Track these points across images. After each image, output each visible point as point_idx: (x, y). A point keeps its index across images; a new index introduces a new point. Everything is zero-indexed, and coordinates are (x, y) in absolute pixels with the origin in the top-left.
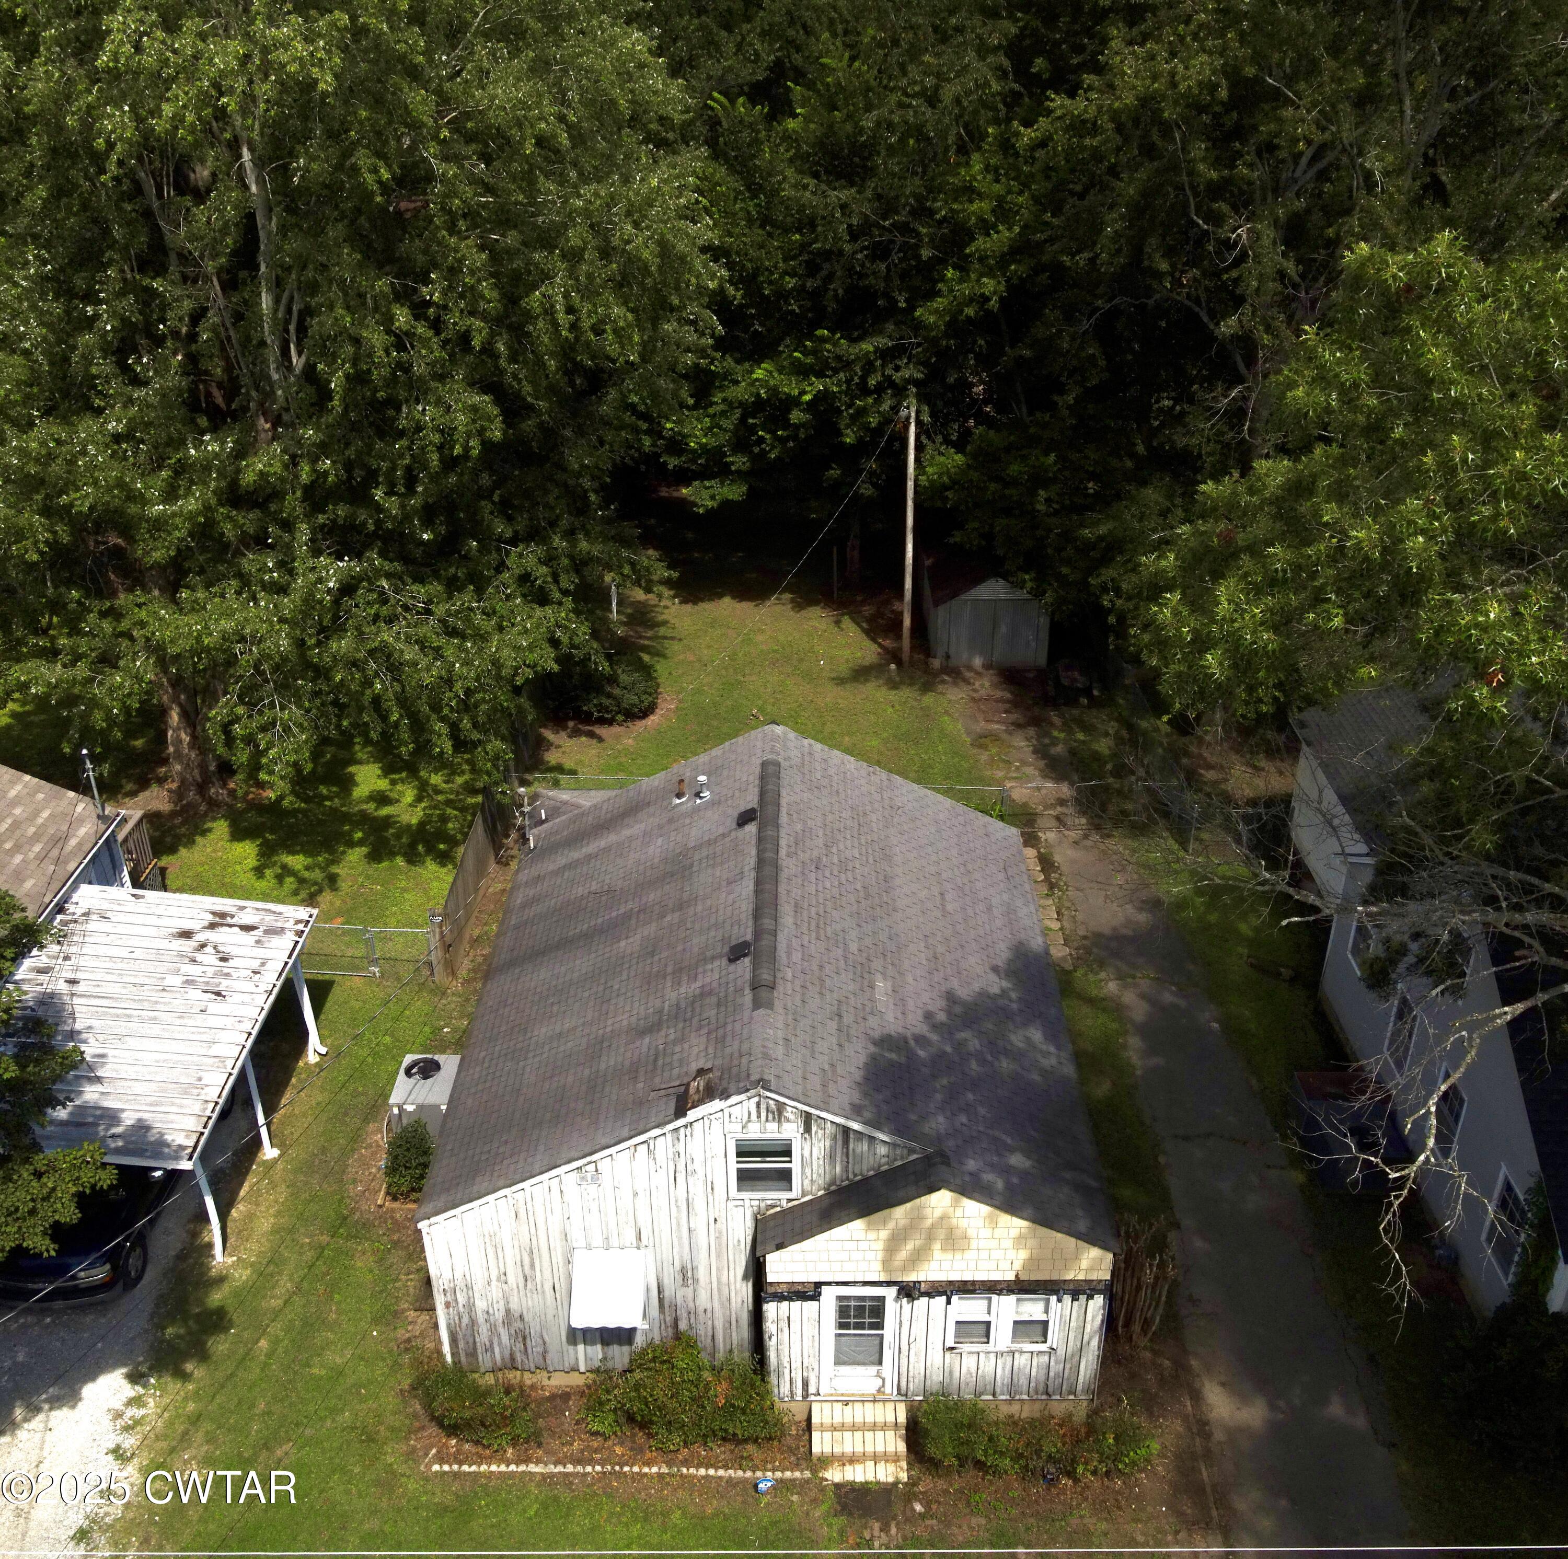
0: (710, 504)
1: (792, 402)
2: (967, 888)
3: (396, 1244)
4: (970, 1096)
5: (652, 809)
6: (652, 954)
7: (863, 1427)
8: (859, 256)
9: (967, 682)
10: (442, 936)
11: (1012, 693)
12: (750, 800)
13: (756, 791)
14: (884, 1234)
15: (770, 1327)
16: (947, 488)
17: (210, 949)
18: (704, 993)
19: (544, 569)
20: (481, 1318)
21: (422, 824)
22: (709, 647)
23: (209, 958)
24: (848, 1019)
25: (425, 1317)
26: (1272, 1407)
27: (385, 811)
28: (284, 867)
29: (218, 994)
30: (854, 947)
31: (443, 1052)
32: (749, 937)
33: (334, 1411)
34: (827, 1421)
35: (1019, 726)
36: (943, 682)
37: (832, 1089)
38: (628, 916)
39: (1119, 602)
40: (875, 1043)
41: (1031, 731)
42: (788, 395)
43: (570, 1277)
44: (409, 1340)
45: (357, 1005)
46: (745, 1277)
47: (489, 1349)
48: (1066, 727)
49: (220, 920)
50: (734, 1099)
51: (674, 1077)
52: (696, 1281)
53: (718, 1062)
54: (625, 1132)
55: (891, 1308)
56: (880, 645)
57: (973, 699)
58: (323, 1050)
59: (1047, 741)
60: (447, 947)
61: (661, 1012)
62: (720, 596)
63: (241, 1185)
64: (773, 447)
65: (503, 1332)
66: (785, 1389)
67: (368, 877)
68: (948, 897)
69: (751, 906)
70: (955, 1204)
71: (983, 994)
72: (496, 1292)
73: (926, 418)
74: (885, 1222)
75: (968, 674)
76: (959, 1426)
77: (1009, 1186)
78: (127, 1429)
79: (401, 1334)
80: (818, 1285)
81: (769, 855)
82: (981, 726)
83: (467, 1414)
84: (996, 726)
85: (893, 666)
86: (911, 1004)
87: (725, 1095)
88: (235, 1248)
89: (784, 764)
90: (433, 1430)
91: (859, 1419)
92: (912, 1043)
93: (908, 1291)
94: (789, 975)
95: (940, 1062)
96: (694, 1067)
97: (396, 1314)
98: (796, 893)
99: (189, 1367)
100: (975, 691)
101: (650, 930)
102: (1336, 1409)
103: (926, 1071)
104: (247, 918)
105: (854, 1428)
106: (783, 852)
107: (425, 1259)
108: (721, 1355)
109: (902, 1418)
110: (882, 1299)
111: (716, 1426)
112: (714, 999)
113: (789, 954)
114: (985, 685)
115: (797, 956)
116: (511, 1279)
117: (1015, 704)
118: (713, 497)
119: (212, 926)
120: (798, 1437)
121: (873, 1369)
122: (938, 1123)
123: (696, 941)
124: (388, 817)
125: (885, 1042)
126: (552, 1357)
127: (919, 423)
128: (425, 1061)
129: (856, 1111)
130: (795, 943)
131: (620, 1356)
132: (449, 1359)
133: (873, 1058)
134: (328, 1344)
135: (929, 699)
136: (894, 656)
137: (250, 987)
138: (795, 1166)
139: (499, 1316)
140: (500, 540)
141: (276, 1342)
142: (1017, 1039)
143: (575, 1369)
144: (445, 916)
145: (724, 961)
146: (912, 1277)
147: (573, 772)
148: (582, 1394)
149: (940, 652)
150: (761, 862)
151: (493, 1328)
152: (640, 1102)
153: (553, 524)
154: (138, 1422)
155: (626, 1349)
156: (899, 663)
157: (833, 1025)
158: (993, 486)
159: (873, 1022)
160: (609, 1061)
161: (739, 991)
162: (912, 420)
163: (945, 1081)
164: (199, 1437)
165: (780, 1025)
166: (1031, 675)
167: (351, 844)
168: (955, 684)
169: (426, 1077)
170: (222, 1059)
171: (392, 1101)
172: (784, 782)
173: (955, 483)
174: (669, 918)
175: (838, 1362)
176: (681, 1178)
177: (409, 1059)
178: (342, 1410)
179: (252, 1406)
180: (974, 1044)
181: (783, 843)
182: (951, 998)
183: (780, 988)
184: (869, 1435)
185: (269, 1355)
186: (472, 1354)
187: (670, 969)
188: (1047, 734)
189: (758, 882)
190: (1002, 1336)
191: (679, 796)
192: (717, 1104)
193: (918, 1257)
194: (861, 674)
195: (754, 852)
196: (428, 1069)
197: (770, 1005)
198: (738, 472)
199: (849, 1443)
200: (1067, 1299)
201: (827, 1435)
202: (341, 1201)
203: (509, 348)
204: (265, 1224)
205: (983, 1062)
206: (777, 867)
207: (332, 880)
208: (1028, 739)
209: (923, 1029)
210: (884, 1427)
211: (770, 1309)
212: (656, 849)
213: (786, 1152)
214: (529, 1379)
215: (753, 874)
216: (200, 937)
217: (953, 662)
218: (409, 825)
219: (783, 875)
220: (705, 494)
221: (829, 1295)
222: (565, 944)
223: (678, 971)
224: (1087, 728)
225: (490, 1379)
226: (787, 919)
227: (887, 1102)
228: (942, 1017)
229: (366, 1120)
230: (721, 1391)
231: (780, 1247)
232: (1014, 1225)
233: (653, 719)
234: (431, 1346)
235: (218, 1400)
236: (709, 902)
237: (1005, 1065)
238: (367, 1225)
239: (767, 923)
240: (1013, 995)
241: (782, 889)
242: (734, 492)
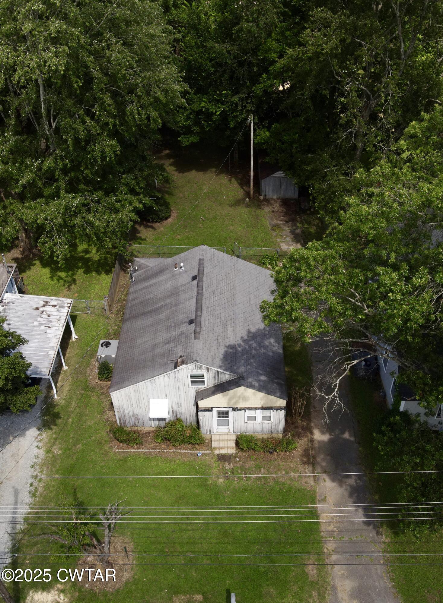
0: (187, 143)
1: (213, 114)
2: (257, 296)
3: (102, 393)
4: (252, 361)
5: (168, 271)
6: (168, 319)
7: (225, 441)
8: (234, 65)
9: (271, 204)
10: (108, 302)
11: (285, 209)
12: (195, 273)
13: (197, 269)
14: (228, 397)
15: (200, 418)
16: (264, 144)
17: (44, 313)
18: (182, 334)
19: (133, 182)
20: (127, 415)
21: (99, 260)
22: (188, 191)
23: (44, 316)
24: (220, 340)
25: (111, 413)
26: (330, 435)
27: (88, 256)
28: (59, 276)
29: (49, 327)
30: (223, 318)
31: (111, 339)
32: (194, 317)
33: (91, 437)
34: (215, 439)
35: (287, 222)
36: (264, 205)
37: (214, 361)
38: (161, 307)
39: (314, 191)
40: (227, 347)
41: (290, 224)
42: (212, 112)
43: (149, 406)
44: (108, 419)
45: (84, 323)
46: (194, 405)
47: (129, 422)
48: (302, 223)
49: (46, 304)
50: (189, 365)
51: (174, 357)
52: (181, 406)
53: (185, 354)
54: (162, 372)
55: (231, 414)
56: (244, 190)
57: (273, 212)
58: (77, 337)
59: (295, 228)
60: (110, 306)
61: (171, 338)
62: (191, 170)
63: (59, 377)
64: (207, 127)
65: (133, 418)
66: (205, 432)
67: (84, 280)
68: (251, 299)
69: (195, 308)
70: (245, 390)
71: (259, 330)
72: (130, 409)
73: (256, 121)
74: (228, 395)
75: (272, 202)
76: (247, 441)
77: (259, 385)
78: (39, 441)
79: (106, 417)
80: (212, 408)
81: (200, 291)
82: (275, 222)
83: (125, 439)
84: (279, 222)
85: (247, 199)
86: (238, 334)
87: (187, 363)
88: (59, 395)
89: (205, 259)
90: (116, 441)
91: (224, 439)
92: (237, 346)
93: (234, 409)
94: (204, 329)
95: (245, 352)
96: (179, 355)
97: (104, 412)
98: (207, 303)
99: (52, 427)
100: (274, 208)
101: (168, 312)
102: (346, 435)
103: (240, 354)
104: (54, 303)
105: (222, 441)
106: (204, 290)
107: (111, 397)
108: (188, 424)
109: (235, 439)
110: (228, 411)
111: (187, 441)
112: (184, 335)
113: (205, 322)
114: (277, 206)
115: (207, 323)
116: (134, 406)
117: (286, 214)
118: (188, 141)
119: (44, 306)
120: (208, 443)
121: (227, 427)
122: (242, 369)
123: (180, 317)
124: (89, 258)
125: (230, 347)
126: (145, 424)
127: (254, 123)
128: (106, 342)
129: (220, 367)
130: (206, 319)
131: (163, 424)
132: (119, 425)
133: (226, 351)
134: (87, 420)
135: (258, 211)
136: (248, 194)
137: (57, 325)
138: (205, 379)
139: (131, 414)
140: (119, 172)
141: (73, 419)
142: (267, 343)
143: (151, 426)
144: (109, 297)
145: (187, 324)
146: (235, 406)
147: (145, 240)
148: (153, 432)
149: (263, 194)
150: (198, 293)
151: (130, 417)
152: (165, 364)
153: (135, 167)
154: (41, 440)
155: (164, 422)
156: (249, 198)
157: (216, 342)
158: (278, 144)
159: (227, 340)
160: (158, 351)
161: (191, 334)
162: (252, 122)
163: (245, 357)
164: (57, 443)
165: (201, 344)
166: (292, 202)
167: (79, 268)
168: (268, 206)
169: (107, 347)
170: (53, 347)
171: (98, 354)
172: (205, 266)
173: (266, 142)
174: (173, 309)
175: (218, 425)
176: (177, 383)
177: (102, 341)
178: (92, 436)
179: (69, 436)
180: (254, 345)
181: (204, 287)
182: (249, 332)
183: (202, 333)
184: (226, 442)
185: (72, 422)
186: (125, 423)
187: (173, 325)
188: (295, 225)
189: (197, 300)
190: (259, 419)
191: (176, 268)
192: (184, 366)
193: (236, 402)
194: (238, 203)
195: (196, 290)
196: (107, 344)
197: (199, 338)
198: (197, 132)
199: (221, 444)
200: (275, 411)
201: (216, 443)
202: (86, 381)
203: (119, 122)
204: (67, 388)
205: (256, 350)
206: (202, 295)
207: (74, 280)
208: (288, 227)
209: (240, 342)
210: (230, 440)
211: (200, 413)
212: (169, 285)
213: (203, 376)
214: (139, 429)
215: (196, 297)
216: (41, 309)
217: (267, 197)
218: (96, 261)
219: (204, 297)
220: (185, 140)
221: (215, 411)
222: (144, 314)
223: (175, 326)
224: (309, 223)
225: (129, 429)
226: (204, 312)
227: (229, 363)
228: (246, 337)
229: (90, 358)
230: (188, 433)
231: (202, 399)
232: (261, 395)
233: (169, 220)
234: (114, 420)
235: (61, 434)
236: (183, 305)
237: (263, 351)
238: (94, 388)
239: (199, 313)
240: (267, 329)
241: (203, 302)
242: (194, 139)
